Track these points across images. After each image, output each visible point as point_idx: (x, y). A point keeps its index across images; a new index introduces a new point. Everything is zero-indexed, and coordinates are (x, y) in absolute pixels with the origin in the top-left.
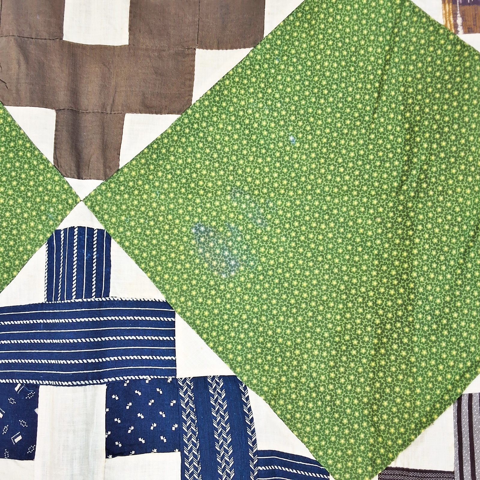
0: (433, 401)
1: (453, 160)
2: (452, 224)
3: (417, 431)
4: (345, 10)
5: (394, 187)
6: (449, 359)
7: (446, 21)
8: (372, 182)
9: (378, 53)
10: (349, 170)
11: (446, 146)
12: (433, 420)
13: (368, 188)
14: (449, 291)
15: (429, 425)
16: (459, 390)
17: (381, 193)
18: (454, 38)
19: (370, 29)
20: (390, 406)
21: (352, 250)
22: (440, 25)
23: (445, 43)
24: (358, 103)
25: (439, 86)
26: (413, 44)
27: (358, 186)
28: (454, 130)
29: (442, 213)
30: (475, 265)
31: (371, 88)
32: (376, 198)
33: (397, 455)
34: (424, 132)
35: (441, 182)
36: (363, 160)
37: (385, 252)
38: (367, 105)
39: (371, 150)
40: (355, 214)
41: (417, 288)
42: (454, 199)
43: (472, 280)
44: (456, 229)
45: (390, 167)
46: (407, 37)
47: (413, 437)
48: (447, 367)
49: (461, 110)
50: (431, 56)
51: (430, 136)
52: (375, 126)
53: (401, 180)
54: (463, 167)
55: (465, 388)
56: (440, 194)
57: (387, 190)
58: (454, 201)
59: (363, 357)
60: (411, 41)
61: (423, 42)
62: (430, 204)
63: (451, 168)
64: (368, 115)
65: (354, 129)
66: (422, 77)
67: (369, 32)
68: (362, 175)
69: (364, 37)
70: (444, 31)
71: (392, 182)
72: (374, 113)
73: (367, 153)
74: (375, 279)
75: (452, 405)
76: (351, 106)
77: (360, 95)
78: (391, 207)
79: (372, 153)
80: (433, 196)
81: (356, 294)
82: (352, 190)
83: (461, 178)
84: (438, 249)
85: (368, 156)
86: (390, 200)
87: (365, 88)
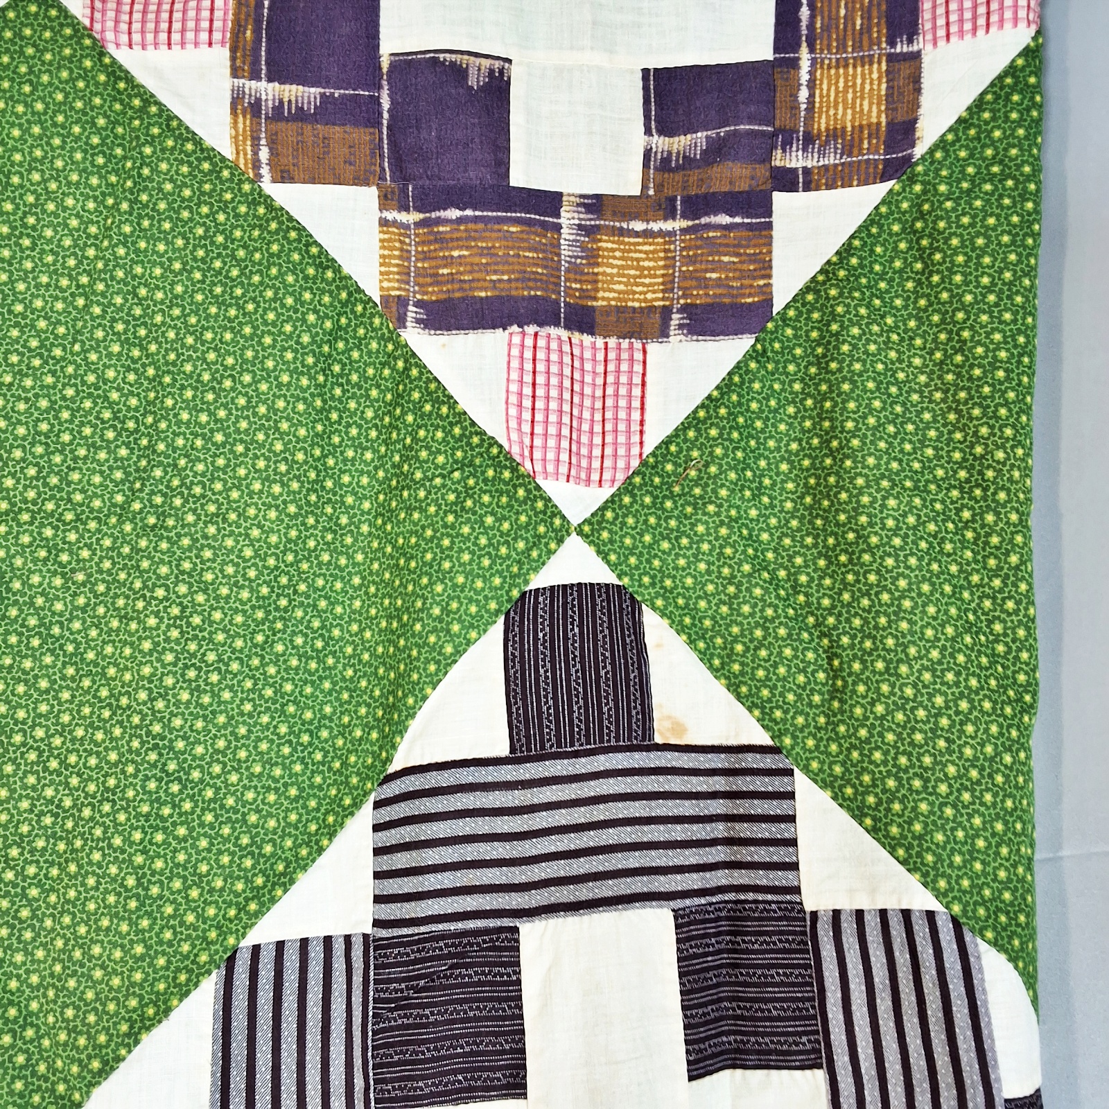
0: (172, 968)
1: (240, 448)
2: (236, 584)
3: (132, 1039)
4: (13, 112)
5: (115, 505)
6: (215, 874)
7: (238, 153)
8: (69, 493)
9: (88, 211)
10: (14, 466)
11: (228, 419)
12: (167, 1011)
13: (59, 507)
14: (225, 727)
15: (160, 1022)
16: (231, 941)
17: (88, 518)
18: (253, 190)
19: (71, 158)
20: (81, 988)
21: (18, 646)
22: (223, 159)
23: (233, 200)
24: (39, 317)
25: (218, 290)
26: (165, 198)
27: (34, 503)
28: (244, 386)
29: (214, 561)
30: (285, 670)
31: (69, 287)
32: (74, 527)
33: (88, 1093)
34: (183, 388)
35: (214, 494)
36: (47, 444)
37: (90, 647)
38: (59, 322)
39: (66, 421)
40: (25, 564)
41: (147, 726)
42: (242, 530)
43: (275, 702)
44: (245, 595)
45: (107, 461)
46: (153, 181)
47: (123, 1052)
48: (209, 892)
49: (260, 343)
50: (204, 224)
51: (194, 397)
52: (75, 370)
53: (131, 489)
54: (261, 464)
55: (244, 935)
56: (210, 522)
57: (100, 511)
58: (240, 535)
59: (30, 884)
60: (160, 190)
61: (187, 193)
62: (186, 542)
63: (236, 465)
64: (60, 345)
65: (27, 375)
66: (184, 269)
67: (67, 164)
68: (44, 478)
69: (57, 175)
70: (232, 174)
71: (112, 493)
72: (75, 341)
73: (56, 429)
74: (68, 709)
75: (214, 975)
76: (23, 323)
77: (44, 300)
78: (108, 549)
79: (67, 428)
80: (195, 525)
81: (24, 744)
82: (21, 509)
83: (257, 486)
84: (204, 638)
85: (58, 436)
86: (106, 534)
87: (57, 287)
